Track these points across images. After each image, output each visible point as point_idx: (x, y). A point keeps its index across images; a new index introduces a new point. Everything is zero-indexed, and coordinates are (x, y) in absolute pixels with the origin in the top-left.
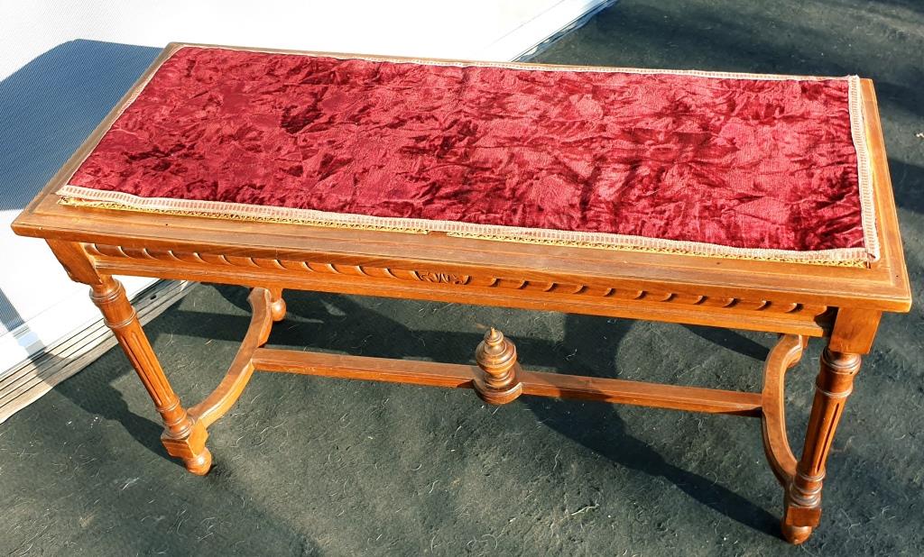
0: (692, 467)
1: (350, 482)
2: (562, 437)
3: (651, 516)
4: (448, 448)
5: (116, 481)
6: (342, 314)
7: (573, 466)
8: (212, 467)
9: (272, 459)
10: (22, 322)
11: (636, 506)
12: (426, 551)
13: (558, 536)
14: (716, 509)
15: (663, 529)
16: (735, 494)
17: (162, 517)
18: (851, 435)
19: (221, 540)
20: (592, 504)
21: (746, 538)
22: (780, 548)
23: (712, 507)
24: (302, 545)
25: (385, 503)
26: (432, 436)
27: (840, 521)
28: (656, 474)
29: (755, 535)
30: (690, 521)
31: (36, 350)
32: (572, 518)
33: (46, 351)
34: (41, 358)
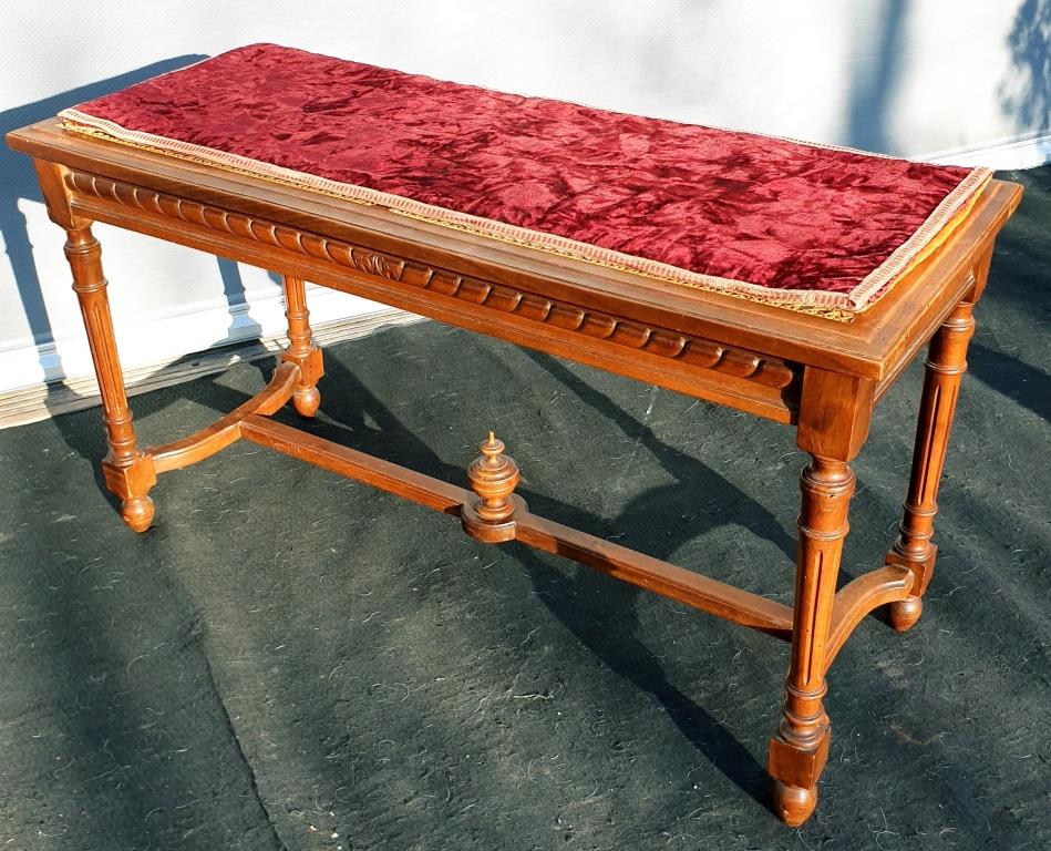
0: (699, 698)
1: (284, 585)
2: (551, 616)
3: (612, 730)
4: (411, 586)
5: (53, 513)
6: (376, 428)
7: (546, 649)
8: (150, 528)
9: (218, 539)
11: (600, 714)
12: (322, 677)
13: (483, 713)
14: (704, 752)
15: (620, 748)
16: (741, 745)
17: (74, 557)
18: (945, 730)
19: (117, 596)
20: (546, 694)
21: (726, 795)
22: (764, 823)
23: (698, 746)
24: (192, 625)
25: (309, 616)
26: (401, 569)
27: (871, 821)
28: (646, 689)
29: (740, 797)
30: (661, 753)
31: (54, 376)
32: (512, 700)
33: (65, 382)
34: (56, 386)
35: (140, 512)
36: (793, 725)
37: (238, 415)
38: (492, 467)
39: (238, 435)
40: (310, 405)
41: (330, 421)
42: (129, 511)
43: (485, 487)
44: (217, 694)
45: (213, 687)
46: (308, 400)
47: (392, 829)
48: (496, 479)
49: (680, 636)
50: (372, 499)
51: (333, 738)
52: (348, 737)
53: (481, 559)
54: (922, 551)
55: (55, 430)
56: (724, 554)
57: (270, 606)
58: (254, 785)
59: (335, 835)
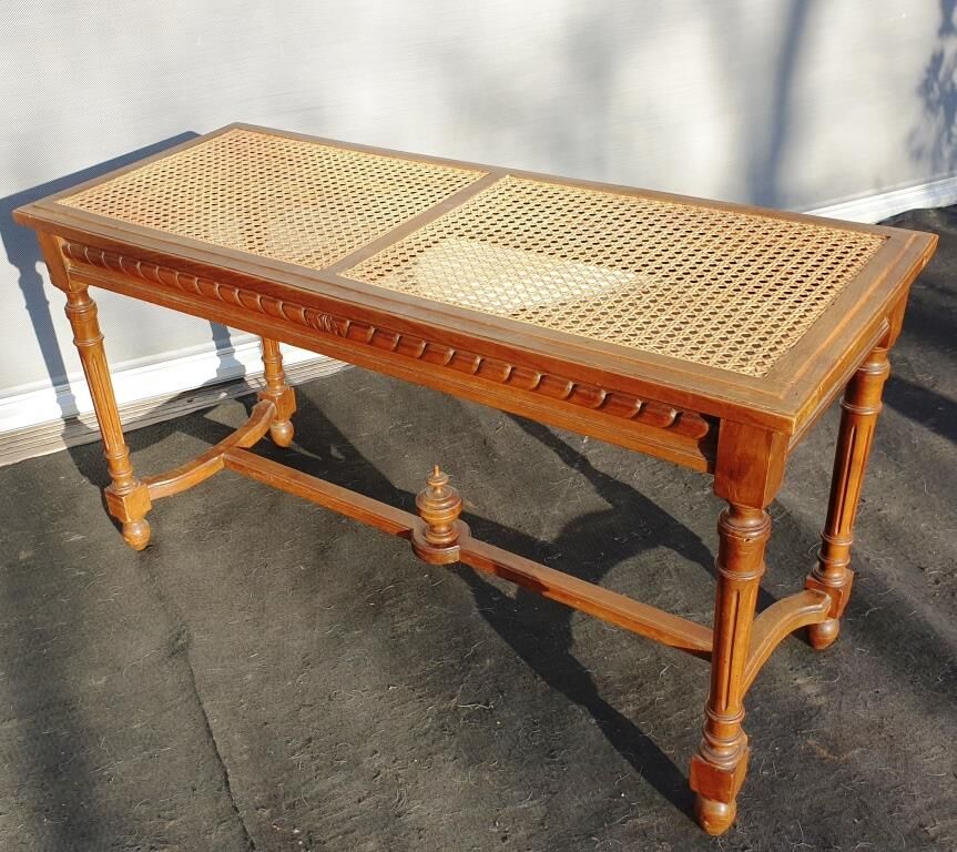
0: (627, 711)
2: (493, 631)
3: (546, 739)
4: (368, 601)
5: (67, 533)
6: (341, 457)
7: (488, 661)
8: (147, 547)
9: (204, 557)
10: (66, 382)
11: (535, 724)
12: (290, 683)
13: (430, 720)
14: (632, 762)
15: (553, 757)
16: (666, 757)
17: (82, 573)
18: (862, 746)
19: (117, 607)
20: (487, 704)
21: (650, 804)
22: (687, 831)
23: (625, 756)
24: (179, 635)
25: (280, 627)
26: (360, 585)
27: (789, 833)
28: (579, 702)
29: (664, 806)
30: (591, 762)
31: (69, 413)
32: (456, 709)
33: (79, 418)
34: (72, 421)
35: (138, 533)
36: (712, 746)
37: (221, 448)
38: (437, 497)
39: (221, 465)
40: (284, 437)
41: (302, 451)
42: (128, 533)
43: (432, 516)
44: (198, 698)
45: (195, 692)
46: (283, 432)
47: (348, 826)
48: (441, 509)
49: (611, 652)
50: (336, 522)
51: (298, 739)
52: (310, 740)
53: (430, 576)
54: (839, 577)
55: (70, 460)
56: (654, 575)
57: (247, 617)
58: (227, 783)
59: (296, 831)
